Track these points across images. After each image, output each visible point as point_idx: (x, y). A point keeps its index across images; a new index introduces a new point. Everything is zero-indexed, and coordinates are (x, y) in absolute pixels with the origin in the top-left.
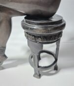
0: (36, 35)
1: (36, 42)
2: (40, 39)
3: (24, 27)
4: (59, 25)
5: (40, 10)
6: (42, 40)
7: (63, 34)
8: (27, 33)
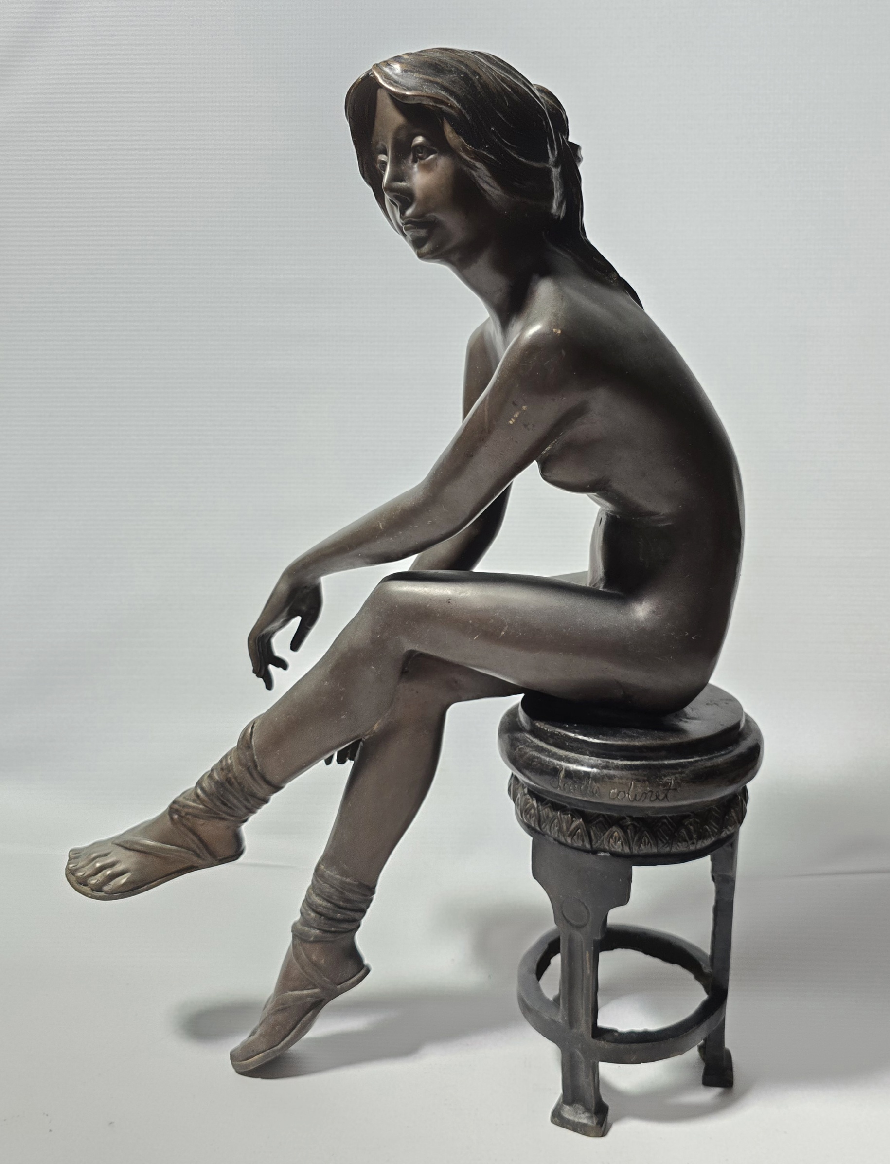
0: (589, 810)
1: (594, 852)
2: (617, 832)
3: (515, 759)
4: (721, 759)
5: (619, 684)
6: (627, 842)
7: (751, 807)
8: (533, 793)
